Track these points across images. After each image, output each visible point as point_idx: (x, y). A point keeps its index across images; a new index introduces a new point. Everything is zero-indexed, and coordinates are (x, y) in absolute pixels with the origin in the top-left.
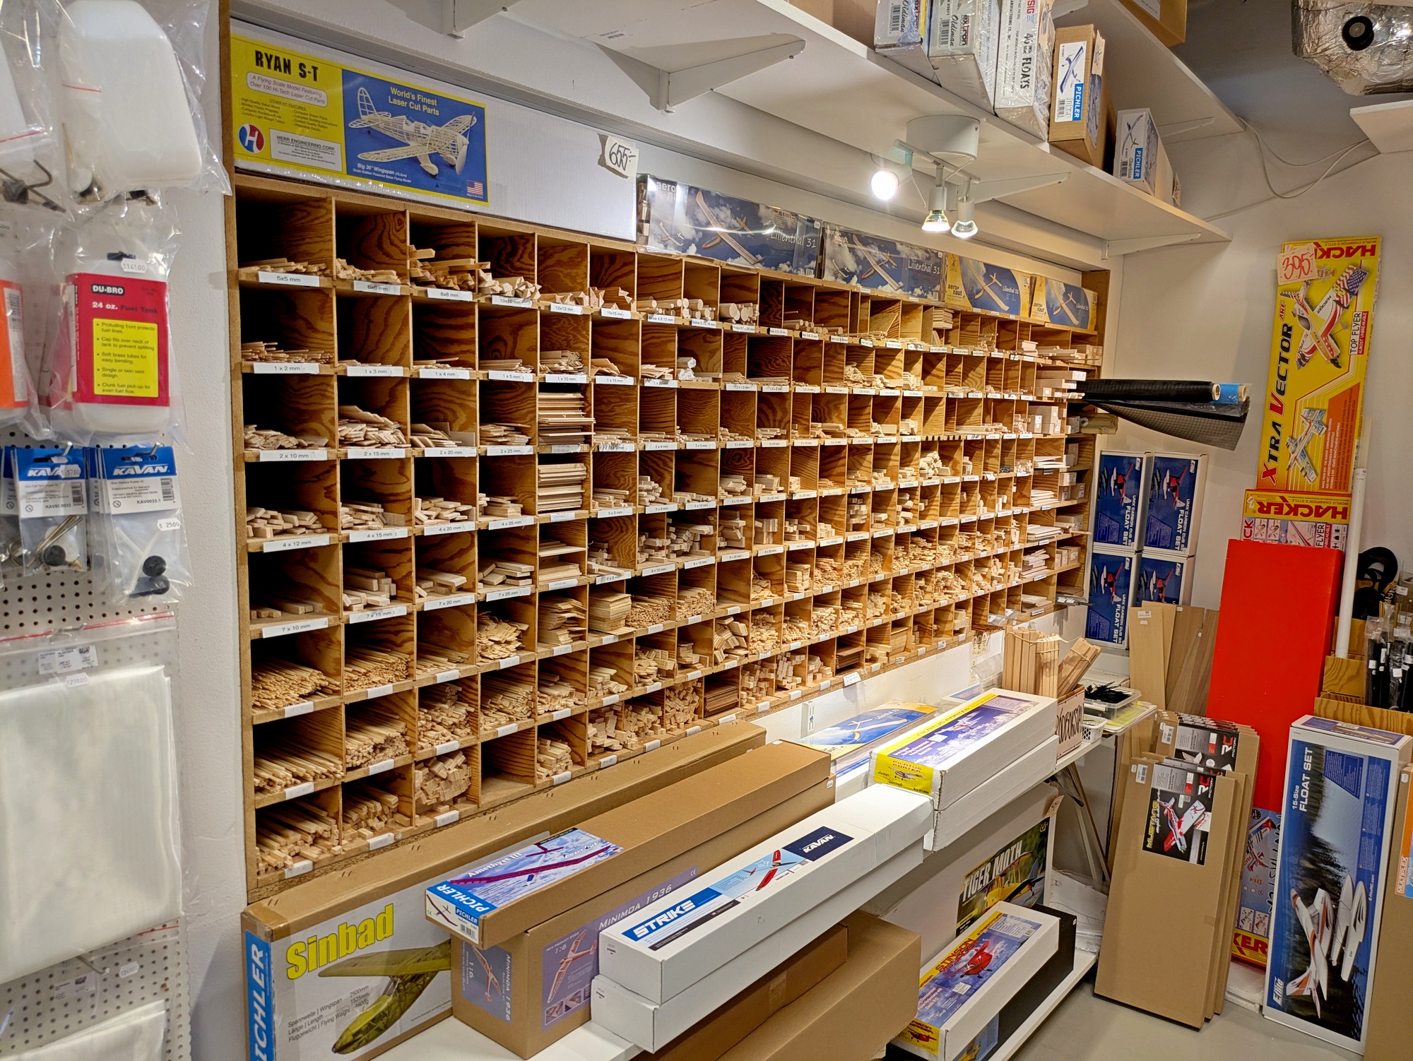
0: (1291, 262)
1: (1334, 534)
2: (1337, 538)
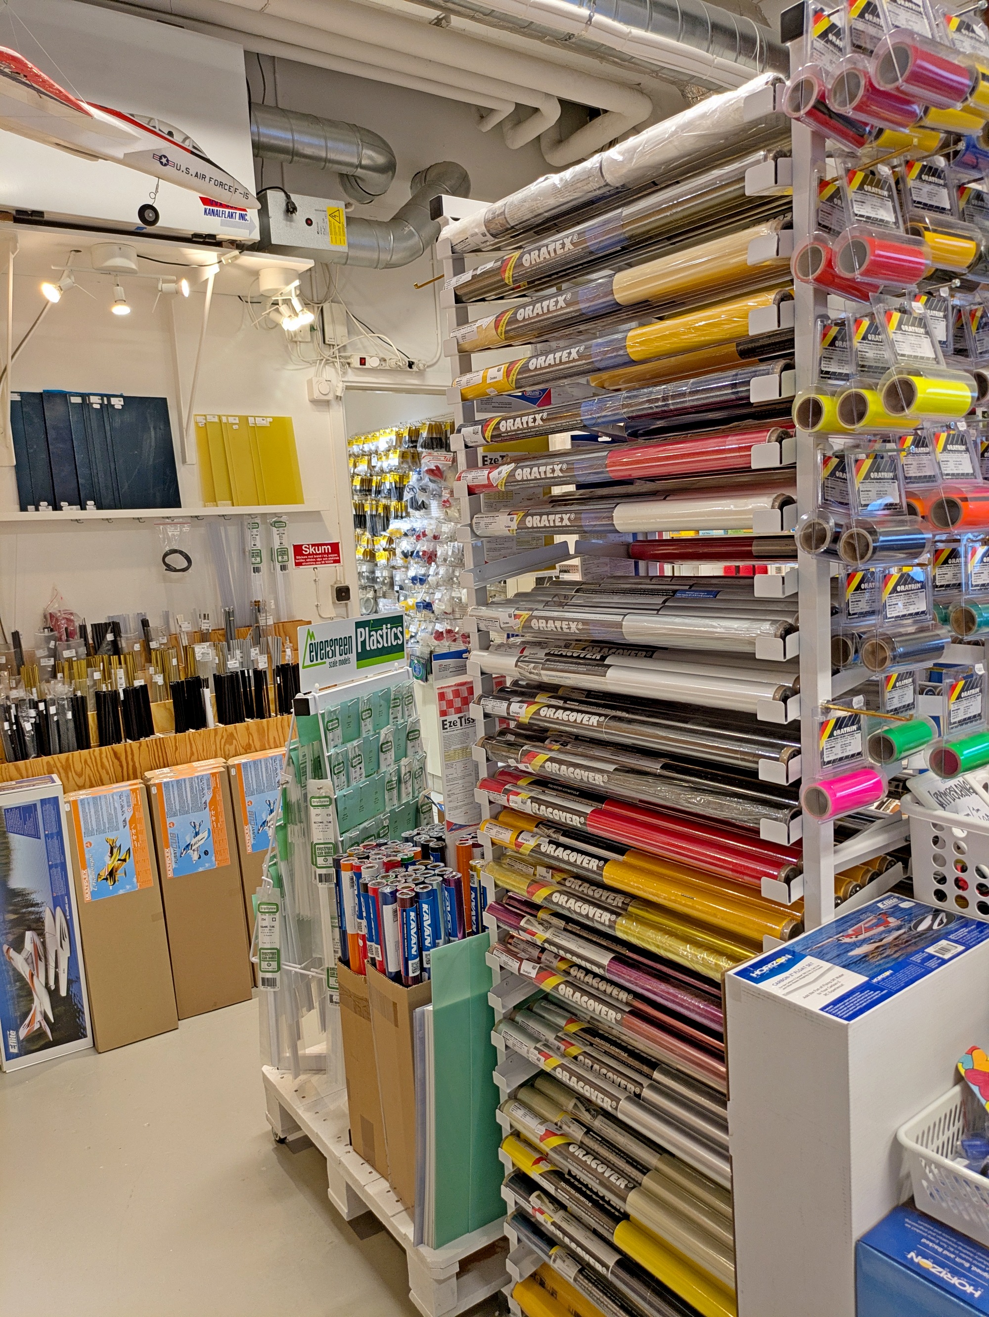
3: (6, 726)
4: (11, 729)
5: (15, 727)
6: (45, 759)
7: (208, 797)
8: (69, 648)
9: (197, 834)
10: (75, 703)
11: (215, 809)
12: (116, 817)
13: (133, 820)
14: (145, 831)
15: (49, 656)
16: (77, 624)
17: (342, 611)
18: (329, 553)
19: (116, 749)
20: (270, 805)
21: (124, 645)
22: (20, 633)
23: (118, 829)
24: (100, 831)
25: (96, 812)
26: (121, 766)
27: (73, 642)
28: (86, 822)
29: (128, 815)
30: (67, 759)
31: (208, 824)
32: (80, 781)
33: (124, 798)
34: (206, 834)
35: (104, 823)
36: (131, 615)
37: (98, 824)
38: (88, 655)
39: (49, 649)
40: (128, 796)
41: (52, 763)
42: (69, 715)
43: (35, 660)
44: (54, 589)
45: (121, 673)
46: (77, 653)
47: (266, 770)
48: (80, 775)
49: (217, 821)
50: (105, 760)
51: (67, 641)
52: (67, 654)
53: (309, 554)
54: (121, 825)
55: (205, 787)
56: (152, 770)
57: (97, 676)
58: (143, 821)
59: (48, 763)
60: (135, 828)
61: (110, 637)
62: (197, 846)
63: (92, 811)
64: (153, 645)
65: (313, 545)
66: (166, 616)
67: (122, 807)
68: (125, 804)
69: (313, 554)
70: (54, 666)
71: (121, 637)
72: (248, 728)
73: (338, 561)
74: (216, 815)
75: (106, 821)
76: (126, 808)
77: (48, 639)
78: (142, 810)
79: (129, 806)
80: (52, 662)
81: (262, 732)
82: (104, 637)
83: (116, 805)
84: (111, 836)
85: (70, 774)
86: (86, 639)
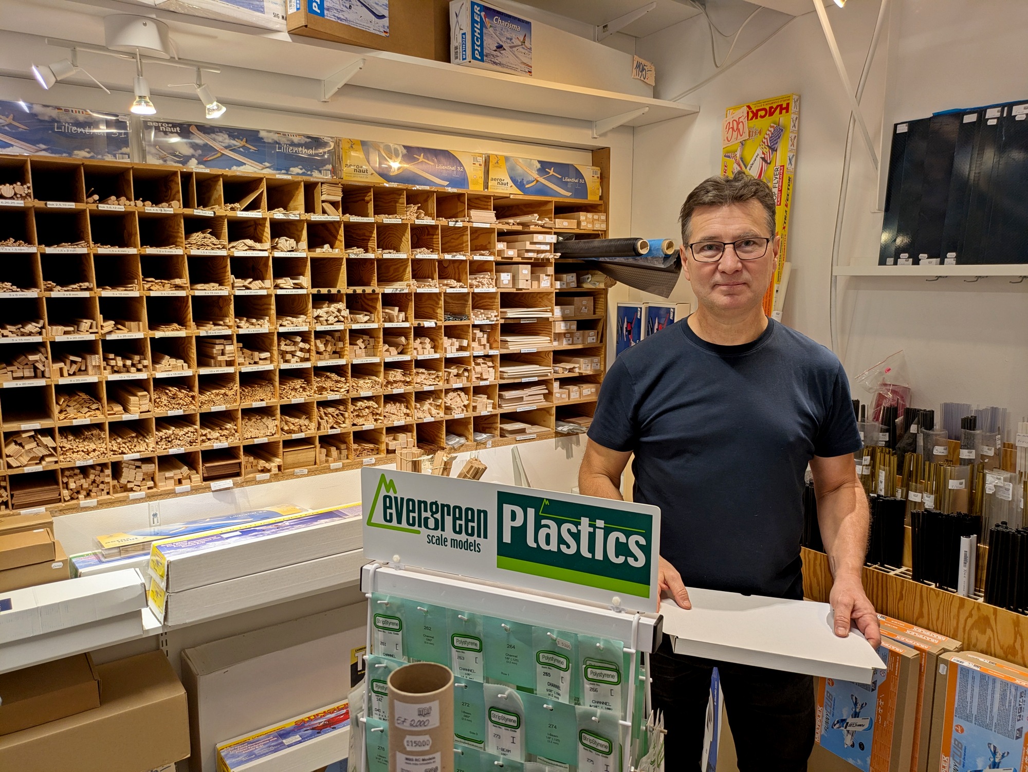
0: (731, 126)
36: (954, 408)
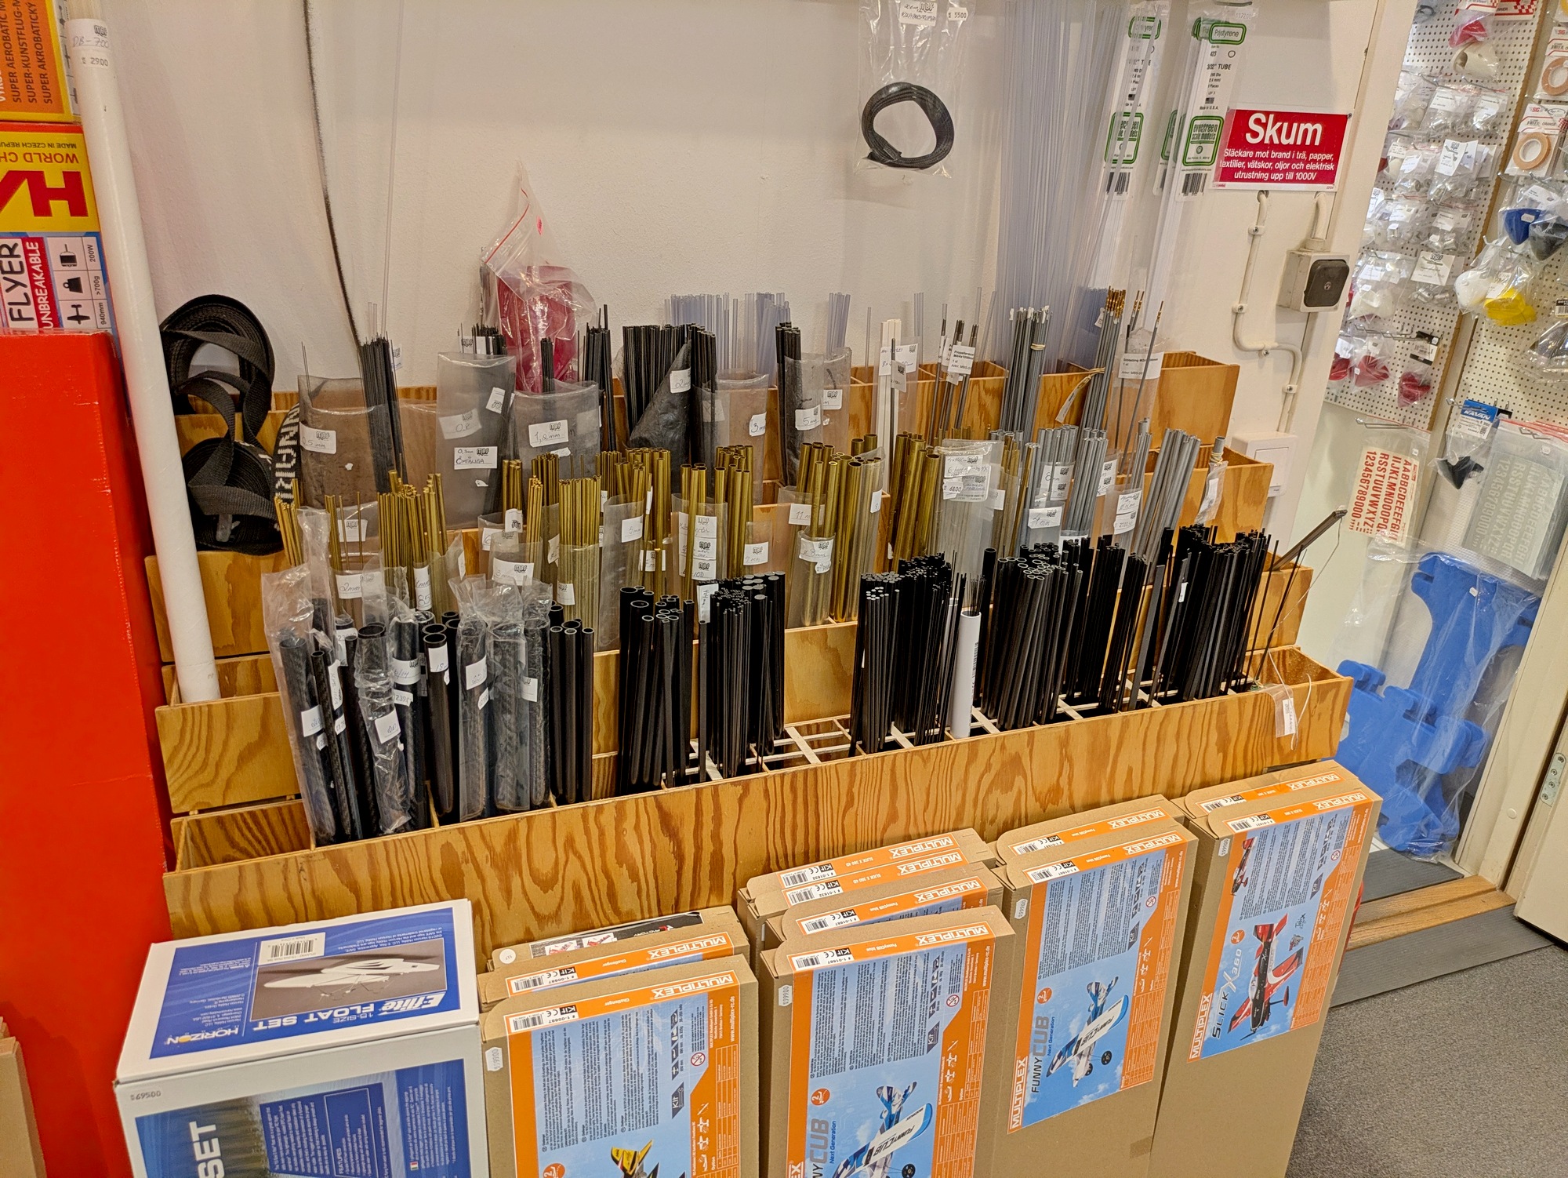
1: (61, 275)
2: (74, 285)
3: (311, 721)
4: (327, 729)
5: (340, 726)
6: (439, 832)
7: (945, 1016)
8: (548, 414)
9: (892, 1120)
10: (554, 651)
11: (961, 1052)
12: (653, 1083)
13: (706, 1090)
14: (737, 1124)
15: (481, 441)
16: (580, 327)
17: (1295, 330)
18: (1312, 149)
19: (667, 805)
20: (1096, 997)
21: (720, 417)
22: (393, 347)
23: (652, 1120)
24: (595, 1129)
25: (590, 1069)
26: (680, 857)
27: (565, 393)
28: (552, 1102)
29: (691, 1077)
30: (512, 836)
31: (930, 1092)
32: (546, 902)
33: (686, 1023)
34: (918, 1121)
35: (612, 1104)
36: (742, 299)
37: (591, 1111)
38: (606, 443)
39: (486, 414)
40: (698, 1017)
41: (460, 847)
42: (531, 690)
43: (437, 452)
44: (520, 188)
45: (708, 529)
46: (572, 431)
47: (1112, 896)
48: (546, 885)
49: (958, 1084)
50: (630, 839)
51: (547, 388)
52: (541, 435)
53: (1261, 146)
54: (666, 1104)
55: (944, 984)
56: (767, 870)
57: (632, 530)
58: (737, 1093)
59: (447, 848)
60: (710, 1115)
61: (679, 381)
62: (884, 1153)
63: (578, 1067)
64: (806, 420)
65: (1280, 117)
66: (839, 310)
67: (676, 1050)
68: (686, 1041)
69: (1272, 146)
70: (497, 477)
71: (713, 387)
72: (1064, 743)
73: (1327, 177)
74: (960, 1069)
75: (619, 1096)
76: (686, 1055)
77: (488, 378)
78: (736, 1057)
79: (697, 1047)
80: (490, 459)
81: (1099, 755)
82: (662, 377)
83: (658, 1047)
84: (628, 1143)
85: (516, 882)
86: (604, 379)
